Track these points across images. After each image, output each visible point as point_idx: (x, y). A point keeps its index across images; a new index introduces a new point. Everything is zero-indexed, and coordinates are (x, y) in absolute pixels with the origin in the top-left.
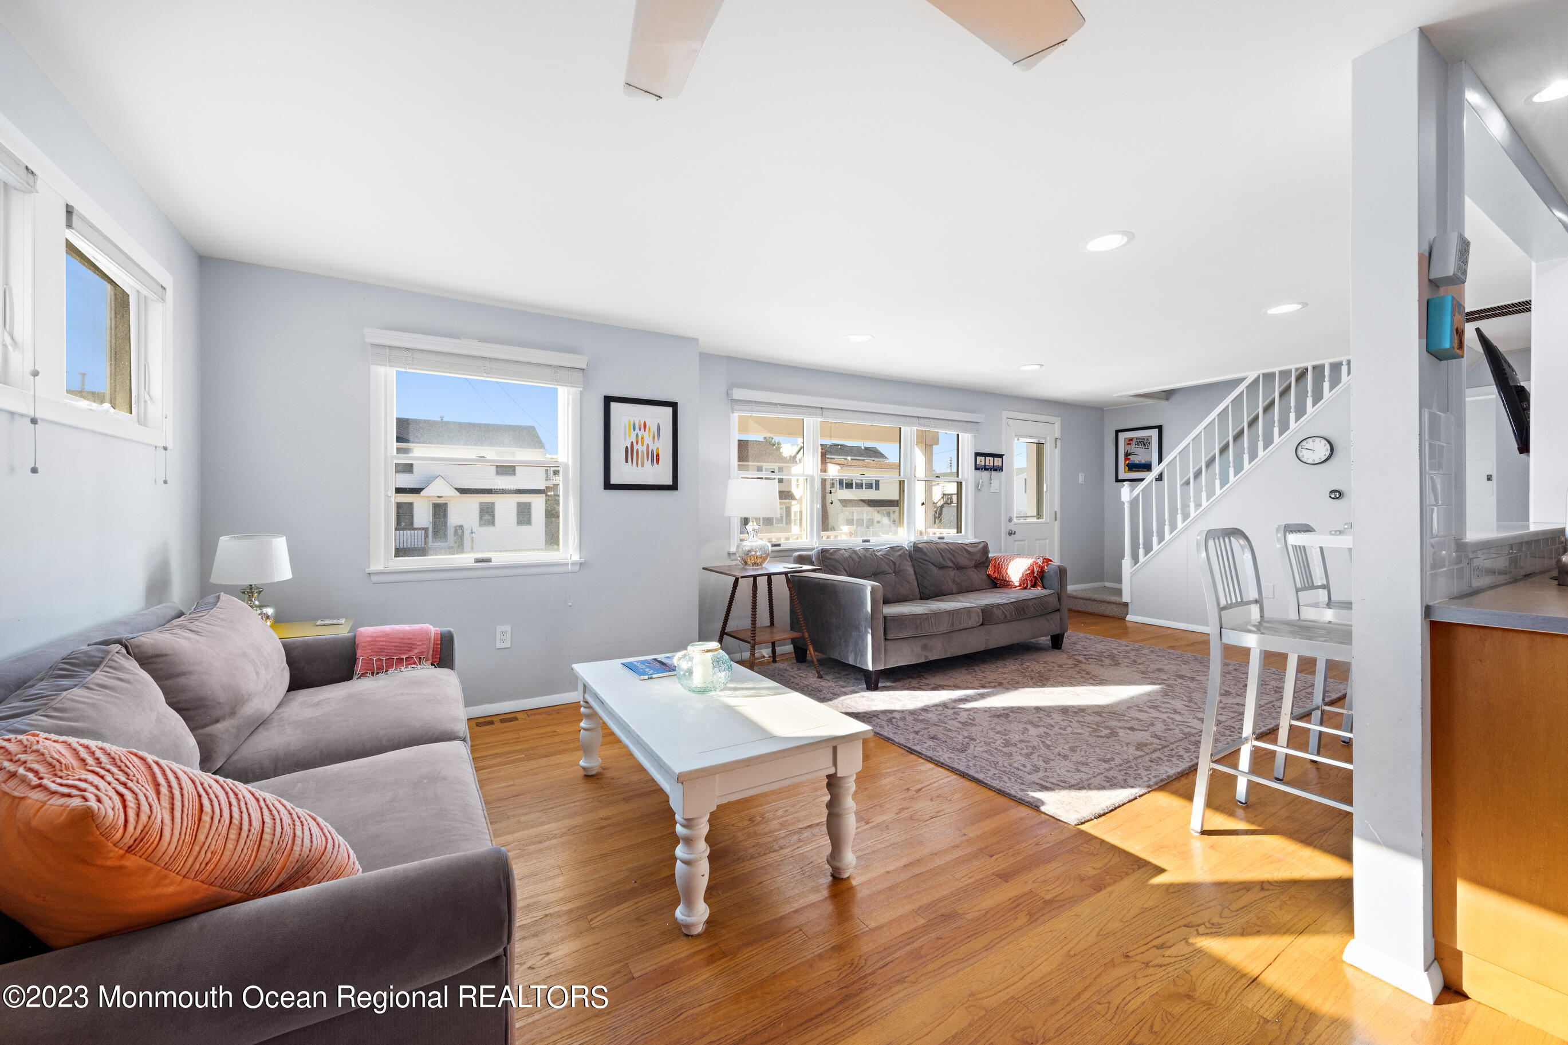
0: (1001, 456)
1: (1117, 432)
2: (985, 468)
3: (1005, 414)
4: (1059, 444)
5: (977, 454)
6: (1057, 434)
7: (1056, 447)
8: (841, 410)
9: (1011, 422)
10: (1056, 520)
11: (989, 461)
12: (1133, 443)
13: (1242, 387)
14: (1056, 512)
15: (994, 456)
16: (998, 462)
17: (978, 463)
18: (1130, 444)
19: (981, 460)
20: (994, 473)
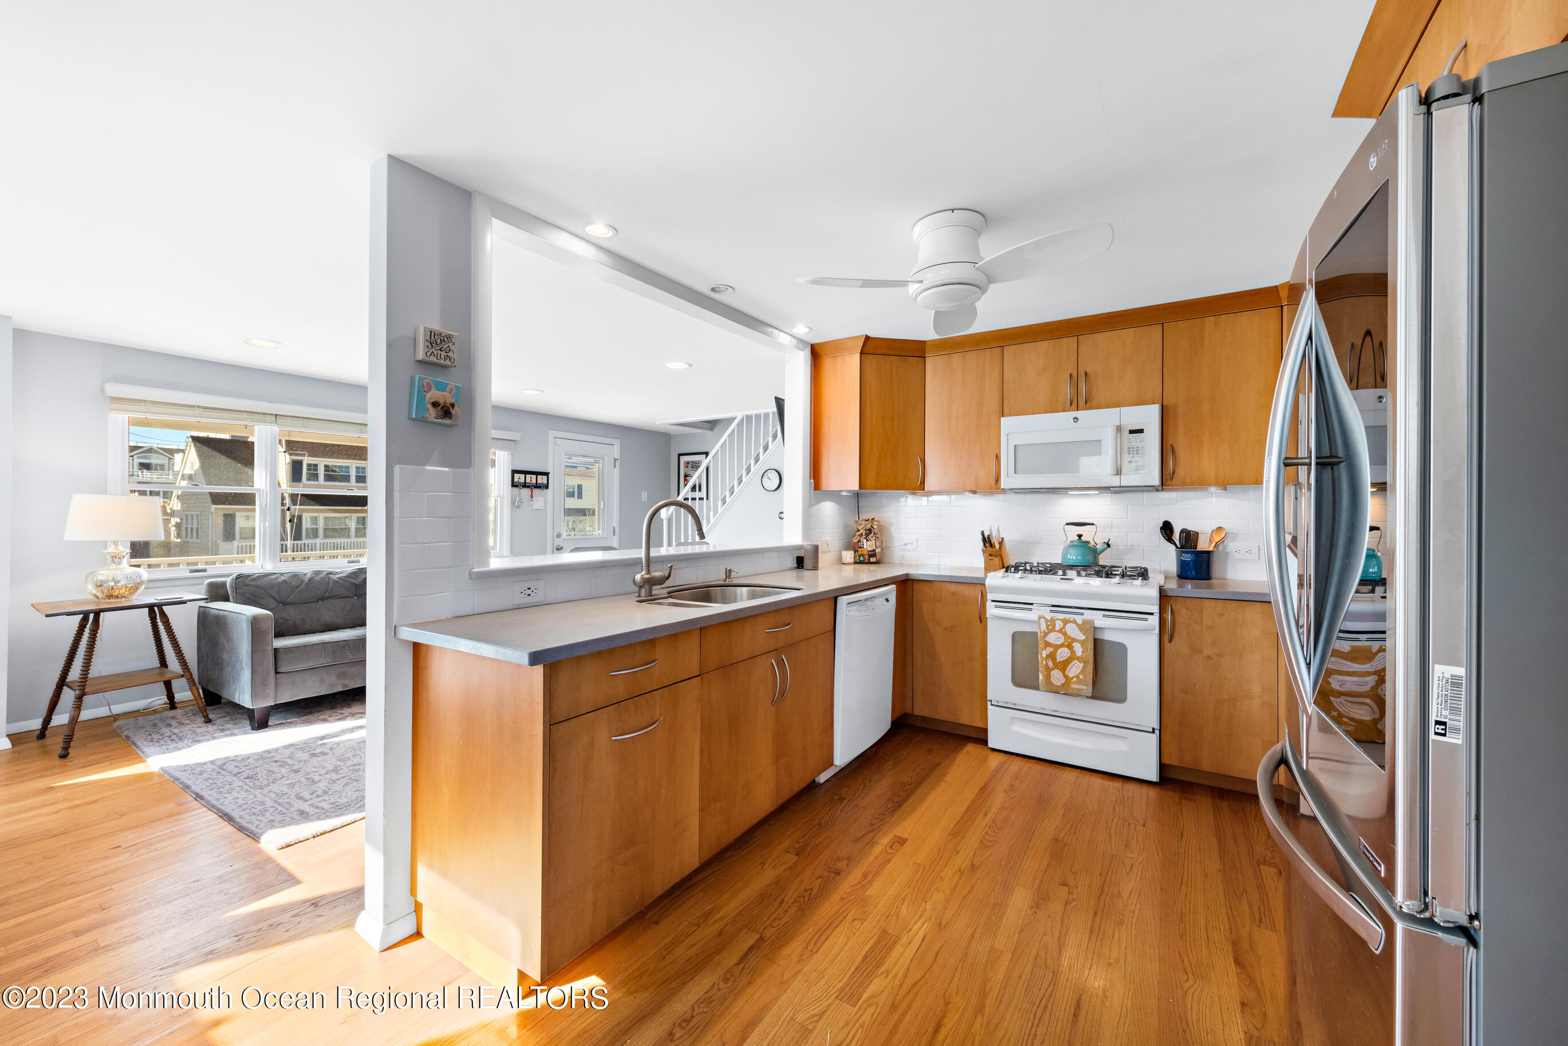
0: (547, 474)
1: (680, 455)
2: (525, 485)
3: (552, 434)
4: (618, 464)
5: (514, 472)
6: (617, 455)
7: (615, 467)
8: (307, 418)
9: (559, 441)
10: (614, 535)
11: (531, 479)
12: (690, 466)
13: (734, 425)
14: (614, 528)
15: (537, 474)
16: (542, 480)
17: (516, 480)
18: (687, 467)
19: (519, 478)
20: (535, 491)
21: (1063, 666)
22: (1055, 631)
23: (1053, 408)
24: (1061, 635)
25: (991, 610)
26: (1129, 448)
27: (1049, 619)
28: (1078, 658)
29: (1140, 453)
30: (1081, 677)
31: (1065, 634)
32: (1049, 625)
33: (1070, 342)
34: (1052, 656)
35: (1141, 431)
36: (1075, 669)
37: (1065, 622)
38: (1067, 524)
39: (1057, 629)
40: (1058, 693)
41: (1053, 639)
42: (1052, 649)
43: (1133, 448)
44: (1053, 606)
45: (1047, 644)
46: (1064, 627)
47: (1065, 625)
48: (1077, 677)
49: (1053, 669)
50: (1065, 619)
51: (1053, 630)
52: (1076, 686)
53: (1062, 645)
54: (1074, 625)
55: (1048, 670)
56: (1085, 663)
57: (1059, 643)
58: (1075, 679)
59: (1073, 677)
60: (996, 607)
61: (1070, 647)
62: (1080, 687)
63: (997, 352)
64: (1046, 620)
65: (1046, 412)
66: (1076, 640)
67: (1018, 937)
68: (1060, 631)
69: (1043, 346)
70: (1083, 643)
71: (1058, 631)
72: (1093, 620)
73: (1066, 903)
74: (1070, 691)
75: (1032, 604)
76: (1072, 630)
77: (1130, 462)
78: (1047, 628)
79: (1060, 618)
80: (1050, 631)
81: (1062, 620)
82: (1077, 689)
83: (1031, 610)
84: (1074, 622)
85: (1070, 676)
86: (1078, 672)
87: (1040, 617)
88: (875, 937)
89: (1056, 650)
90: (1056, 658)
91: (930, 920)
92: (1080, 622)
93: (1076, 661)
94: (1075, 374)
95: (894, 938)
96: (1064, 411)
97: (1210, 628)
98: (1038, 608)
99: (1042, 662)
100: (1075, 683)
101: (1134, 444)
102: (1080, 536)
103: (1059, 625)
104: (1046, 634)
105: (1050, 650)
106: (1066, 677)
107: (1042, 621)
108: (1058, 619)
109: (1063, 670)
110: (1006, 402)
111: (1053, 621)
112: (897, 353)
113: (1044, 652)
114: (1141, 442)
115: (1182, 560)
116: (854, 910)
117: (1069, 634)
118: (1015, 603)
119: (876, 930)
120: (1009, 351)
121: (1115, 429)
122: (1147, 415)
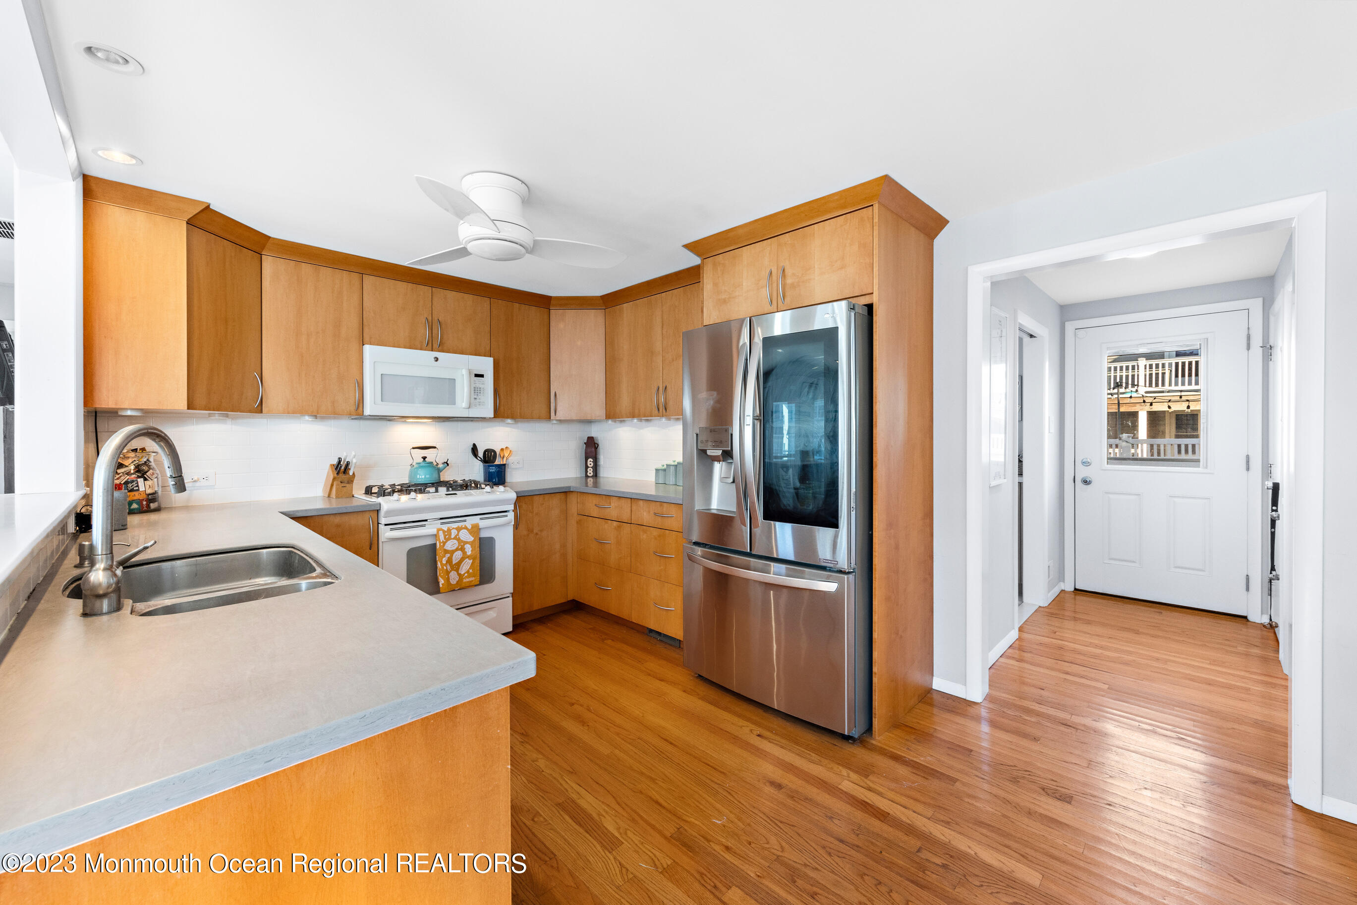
21: (456, 567)
22: (452, 539)
23: (411, 345)
24: (455, 541)
25: (386, 533)
26: (475, 388)
27: (446, 530)
28: (468, 557)
29: (482, 393)
30: (471, 571)
31: (459, 540)
32: (446, 535)
33: (425, 291)
34: (449, 561)
35: (482, 376)
36: (466, 567)
37: (459, 529)
38: (413, 448)
39: (452, 537)
40: (454, 590)
41: (450, 546)
42: (449, 555)
43: (477, 388)
44: (441, 519)
45: (446, 551)
46: (458, 534)
47: (458, 532)
48: (468, 572)
49: (451, 571)
50: (458, 527)
51: (450, 539)
52: (468, 580)
53: (457, 550)
54: (466, 531)
55: (448, 573)
56: (474, 559)
57: (454, 548)
58: (466, 575)
59: (464, 574)
60: (392, 529)
61: (462, 549)
62: (471, 579)
63: (355, 277)
64: (444, 531)
65: (405, 347)
66: (466, 543)
67: (604, 741)
68: (455, 538)
69: (402, 286)
70: (472, 543)
71: (454, 539)
72: (478, 524)
73: (588, 710)
74: (463, 585)
75: (426, 520)
76: (465, 536)
77: (475, 399)
78: (445, 538)
79: (455, 527)
80: (447, 540)
81: (456, 529)
82: (468, 582)
83: (424, 526)
84: (466, 528)
85: (462, 573)
86: (468, 567)
87: (438, 530)
88: (562, 813)
89: (452, 556)
90: (452, 562)
91: (562, 776)
92: (469, 527)
93: (467, 560)
94: (430, 319)
95: (568, 801)
96: (421, 349)
97: (537, 514)
98: (431, 523)
99: (443, 567)
100: (466, 577)
101: (477, 385)
102: (424, 458)
103: (454, 533)
104: (444, 543)
105: (448, 555)
106: (459, 575)
107: (441, 533)
108: (453, 528)
109: (457, 570)
110: (366, 330)
111: (449, 530)
112: (232, 238)
113: (444, 559)
114: (482, 384)
115: (489, 472)
116: (521, 817)
117: (462, 539)
118: (405, 523)
119: (554, 809)
120: (369, 281)
121: (465, 372)
122: (486, 364)
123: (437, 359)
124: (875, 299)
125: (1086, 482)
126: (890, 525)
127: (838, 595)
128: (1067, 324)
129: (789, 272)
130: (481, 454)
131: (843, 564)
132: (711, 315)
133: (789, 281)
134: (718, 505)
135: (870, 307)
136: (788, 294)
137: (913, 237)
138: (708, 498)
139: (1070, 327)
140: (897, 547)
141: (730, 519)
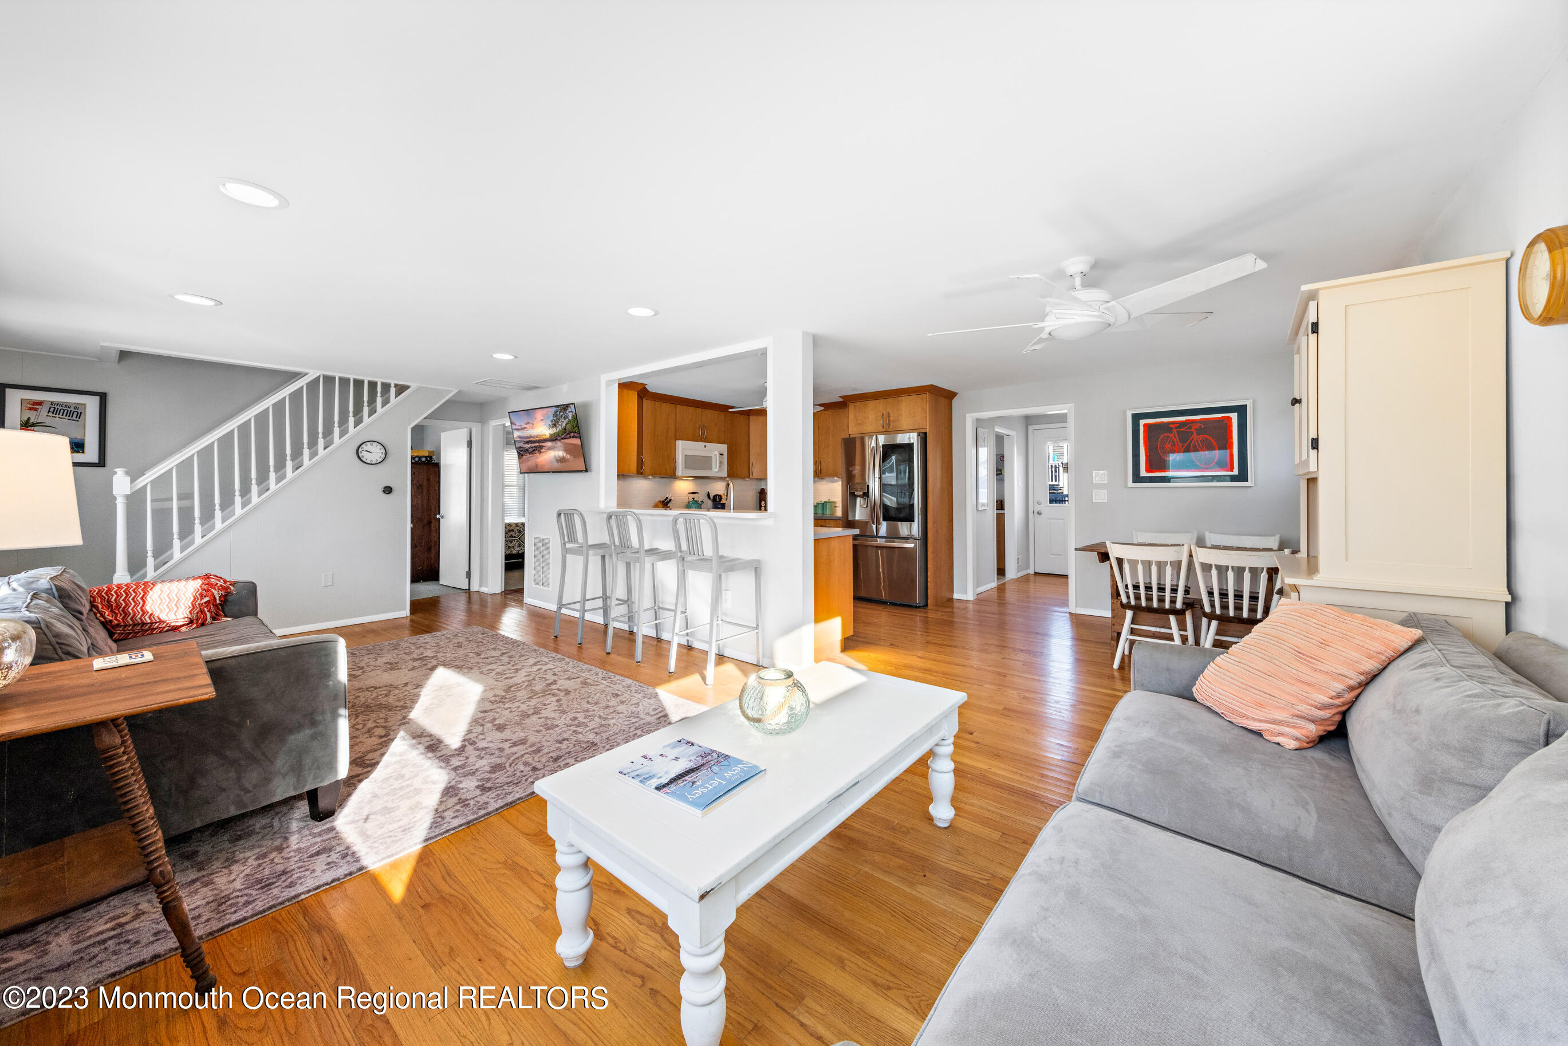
13: (302, 382)
23: (695, 439)
29: (723, 464)
33: (699, 411)
35: (724, 454)
63: (674, 406)
69: (690, 409)
77: (720, 467)
94: (701, 425)
96: (699, 441)
101: (721, 460)
110: (679, 432)
114: (723, 459)
120: (679, 407)
121: (717, 453)
122: (724, 448)
123: (705, 446)
124: (928, 431)
125: (1039, 513)
126: (934, 523)
127: (914, 549)
128: (1029, 427)
129: (891, 415)
130: (711, 497)
131: (917, 536)
132: (853, 430)
133: (891, 419)
134: (860, 516)
135: (926, 434)
136: (891, 424)
137: (943, 401)
138: (854, 515)
139: (1031, 428)
140: (937, 532)
141: (867, 522)
